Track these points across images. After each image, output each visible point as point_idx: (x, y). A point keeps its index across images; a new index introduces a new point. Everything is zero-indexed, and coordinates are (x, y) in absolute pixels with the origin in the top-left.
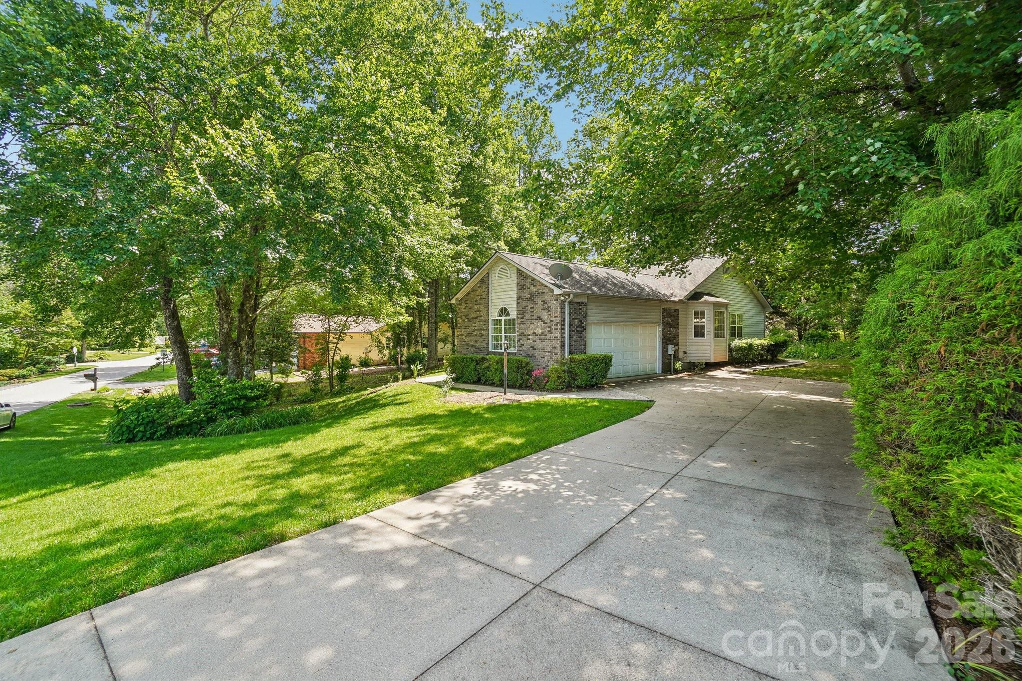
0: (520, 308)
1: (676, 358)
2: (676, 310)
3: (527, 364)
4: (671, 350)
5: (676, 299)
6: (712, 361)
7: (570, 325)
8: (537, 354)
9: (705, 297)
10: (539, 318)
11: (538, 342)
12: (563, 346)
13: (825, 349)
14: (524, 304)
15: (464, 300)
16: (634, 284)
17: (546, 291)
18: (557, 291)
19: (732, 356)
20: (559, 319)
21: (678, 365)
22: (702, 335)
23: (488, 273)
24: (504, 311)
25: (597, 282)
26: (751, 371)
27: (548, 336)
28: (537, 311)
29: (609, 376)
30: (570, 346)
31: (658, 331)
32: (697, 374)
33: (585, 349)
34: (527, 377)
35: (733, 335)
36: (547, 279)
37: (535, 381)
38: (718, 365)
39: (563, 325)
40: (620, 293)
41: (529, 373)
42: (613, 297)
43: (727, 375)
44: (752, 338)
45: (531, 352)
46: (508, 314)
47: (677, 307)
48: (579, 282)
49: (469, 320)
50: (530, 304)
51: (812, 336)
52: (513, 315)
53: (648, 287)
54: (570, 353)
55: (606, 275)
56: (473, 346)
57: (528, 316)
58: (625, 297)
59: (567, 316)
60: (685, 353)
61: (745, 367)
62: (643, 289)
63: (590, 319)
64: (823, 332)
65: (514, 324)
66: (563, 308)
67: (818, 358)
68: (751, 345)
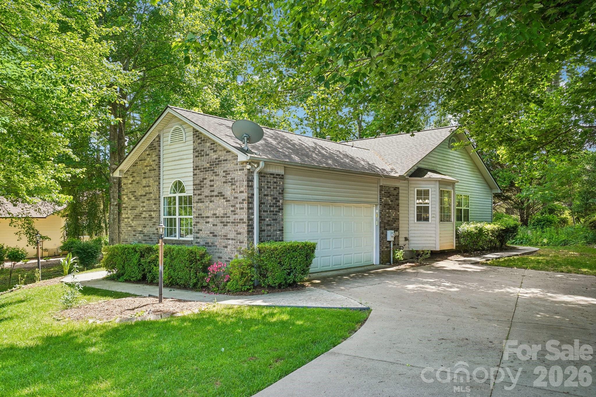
0: (197, 182)
1: (397, 245)
2: (396, 189)
3: (203, 256)
4: (390, 235)
5: (397, 175)
6: (438, 249)
7: (261, 203)
8: (219, 242)
9: (430, 174)
10: (221, 195)
11: (220, 226)
12: (250, 231)
13: (555, 235)
14: (201, 175)
15: (131, 172)
16: (346, 156)
17: (229, 157)
18: (242, 157)
19: (459, 243)
20: (245, 195)
21: (399, 254)
22: (427, 219)
23: (159, 137)
24: (179, 186)
25: (299, 150)
26: (483, 260)
27: (231, 219)
28: (218, 183)
29: (311, 270)
30: (261, 231)
31: (375, 212)
32: (421, 265)
33: (282, 235)
34: (202, 274)
35: (459, 219)
36: (231, 142)
37: (212, 279)
38: (444, 254)
39: (250, 202)
40: (327, 164)
41: (205, 269)
42: (318, 168)
43: (457, 267)
44: (480, 222)
45: (210, 241)
46: (182, 191)
47: (397, 184)
48: (275, 149)
49: (137, 199)
50: (209, 176)
51: (539, 221)
52: (189, 191)
53: (364, 160)
54: (261, 241)
55: (313, 145)
56: (141, 232)
57: (206, 192)
58: (334, 170)
59: (256, 192)
60: (406, 239)
61: (475, 256)
62: (356, 162)
63: (288, 196)
64: (550, 217)
65: (190, 203)
66: (250, 180)
67: (548, 244)
68: (481, 230)
